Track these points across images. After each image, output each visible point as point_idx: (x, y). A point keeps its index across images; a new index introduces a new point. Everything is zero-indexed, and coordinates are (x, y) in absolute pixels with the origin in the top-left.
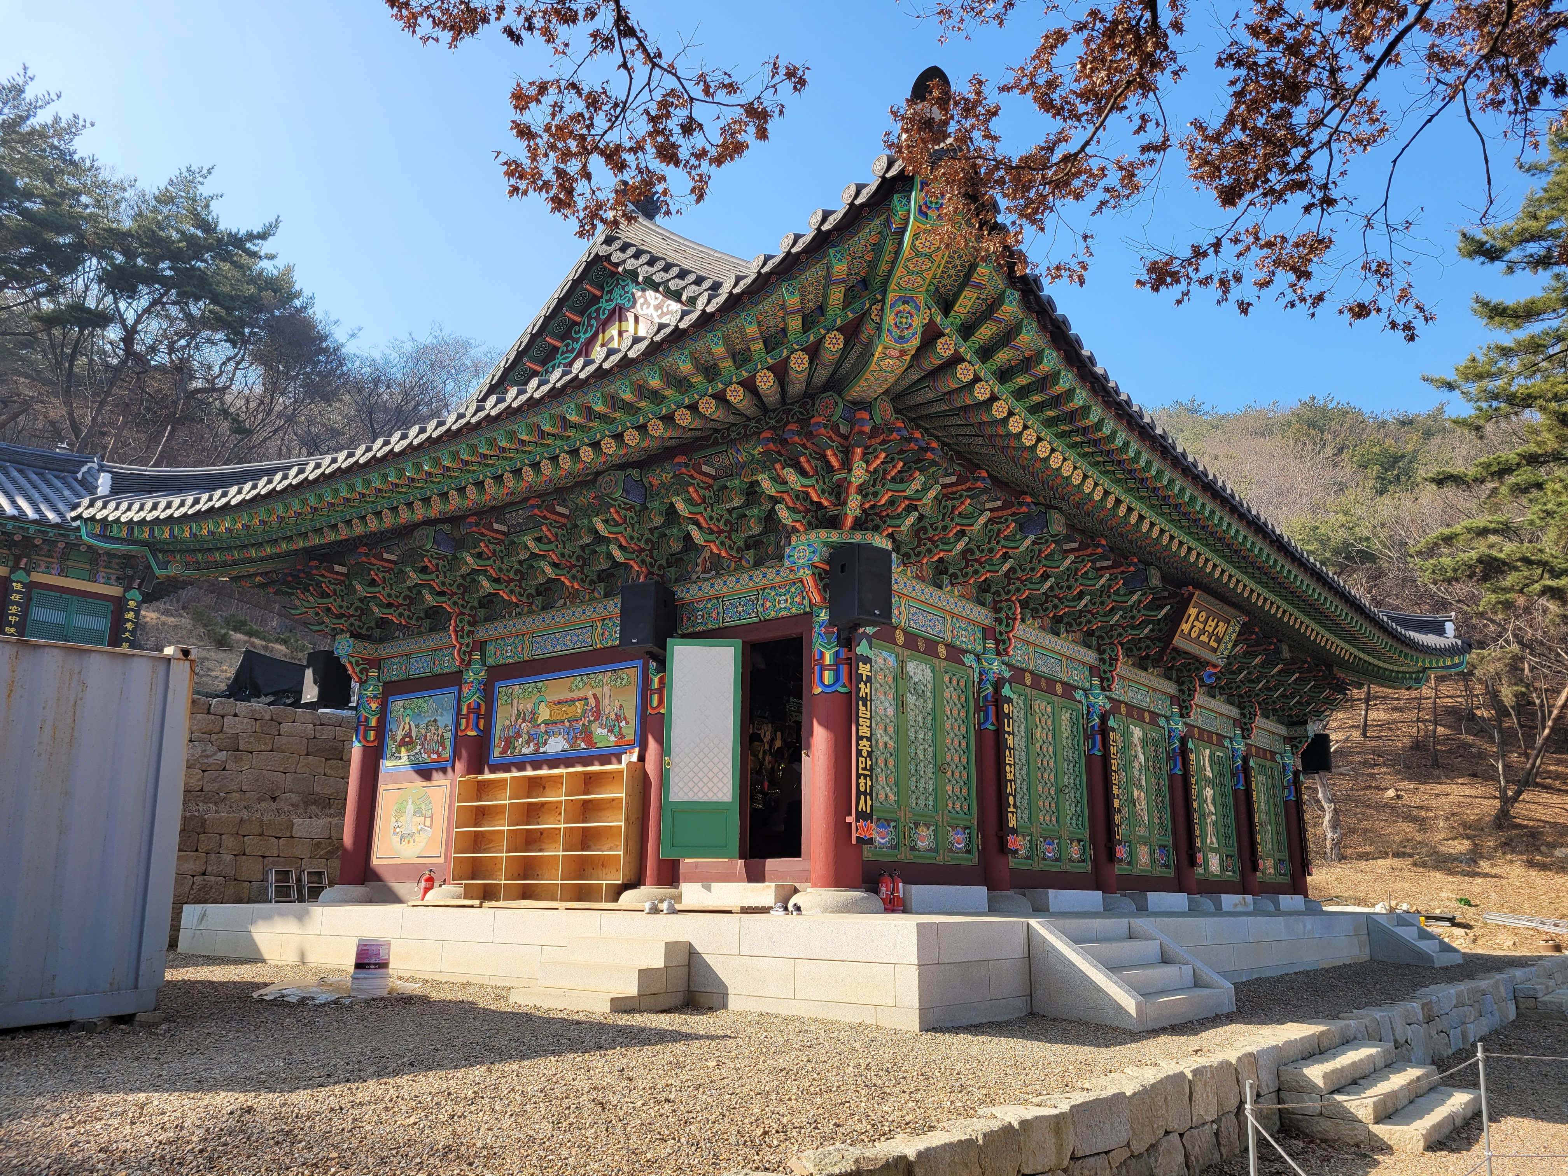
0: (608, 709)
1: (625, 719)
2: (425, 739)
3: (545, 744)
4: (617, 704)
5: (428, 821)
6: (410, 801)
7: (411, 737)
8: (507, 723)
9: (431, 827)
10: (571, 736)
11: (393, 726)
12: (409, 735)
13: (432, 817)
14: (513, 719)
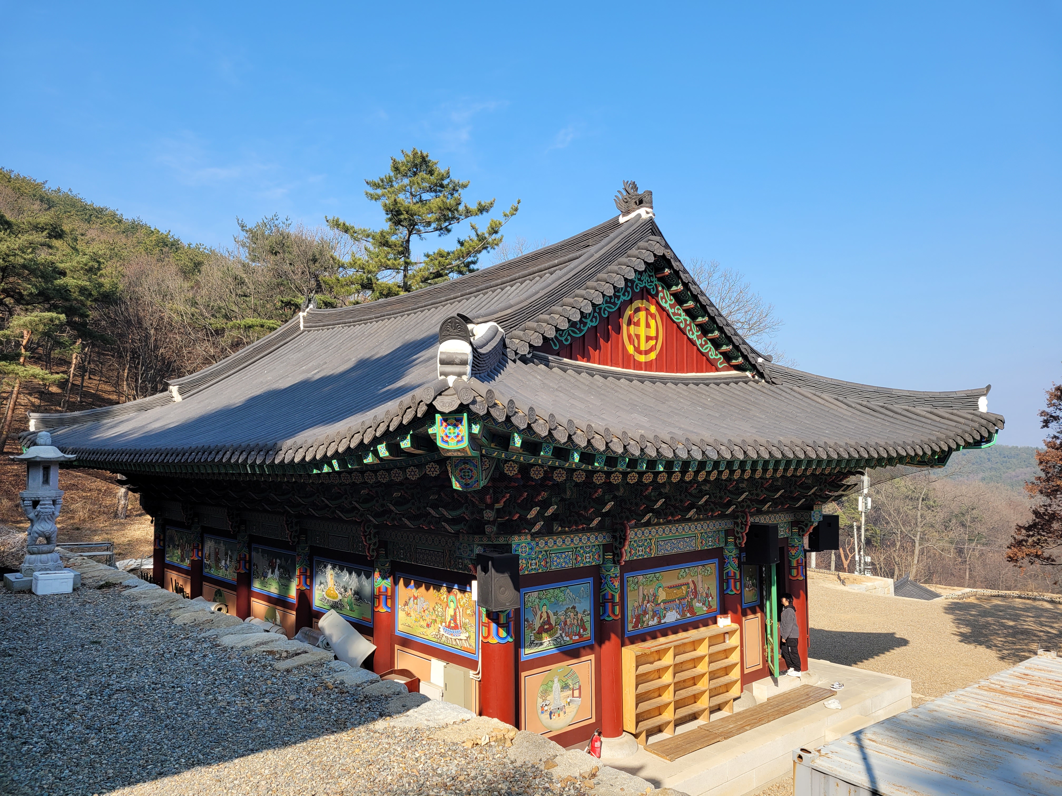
0: (701, 590)
1: (711, 596)
2: (565, 623)
3: (664, 617)
4: (706, 586)
5: (576, 693)
6: (556, 680)
7: (550, 624)
8: (636, 604)
9: (580, 697)
10: (681, 610)
11: (529, 616)
12: (548, 622)
13: (580, 688)
14: (641, 601)
